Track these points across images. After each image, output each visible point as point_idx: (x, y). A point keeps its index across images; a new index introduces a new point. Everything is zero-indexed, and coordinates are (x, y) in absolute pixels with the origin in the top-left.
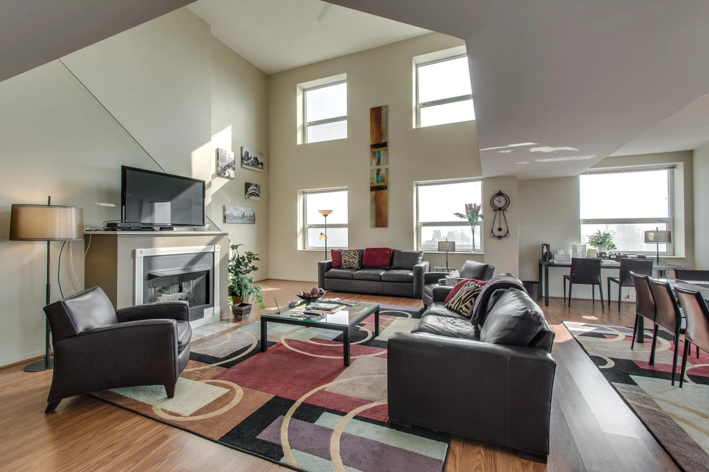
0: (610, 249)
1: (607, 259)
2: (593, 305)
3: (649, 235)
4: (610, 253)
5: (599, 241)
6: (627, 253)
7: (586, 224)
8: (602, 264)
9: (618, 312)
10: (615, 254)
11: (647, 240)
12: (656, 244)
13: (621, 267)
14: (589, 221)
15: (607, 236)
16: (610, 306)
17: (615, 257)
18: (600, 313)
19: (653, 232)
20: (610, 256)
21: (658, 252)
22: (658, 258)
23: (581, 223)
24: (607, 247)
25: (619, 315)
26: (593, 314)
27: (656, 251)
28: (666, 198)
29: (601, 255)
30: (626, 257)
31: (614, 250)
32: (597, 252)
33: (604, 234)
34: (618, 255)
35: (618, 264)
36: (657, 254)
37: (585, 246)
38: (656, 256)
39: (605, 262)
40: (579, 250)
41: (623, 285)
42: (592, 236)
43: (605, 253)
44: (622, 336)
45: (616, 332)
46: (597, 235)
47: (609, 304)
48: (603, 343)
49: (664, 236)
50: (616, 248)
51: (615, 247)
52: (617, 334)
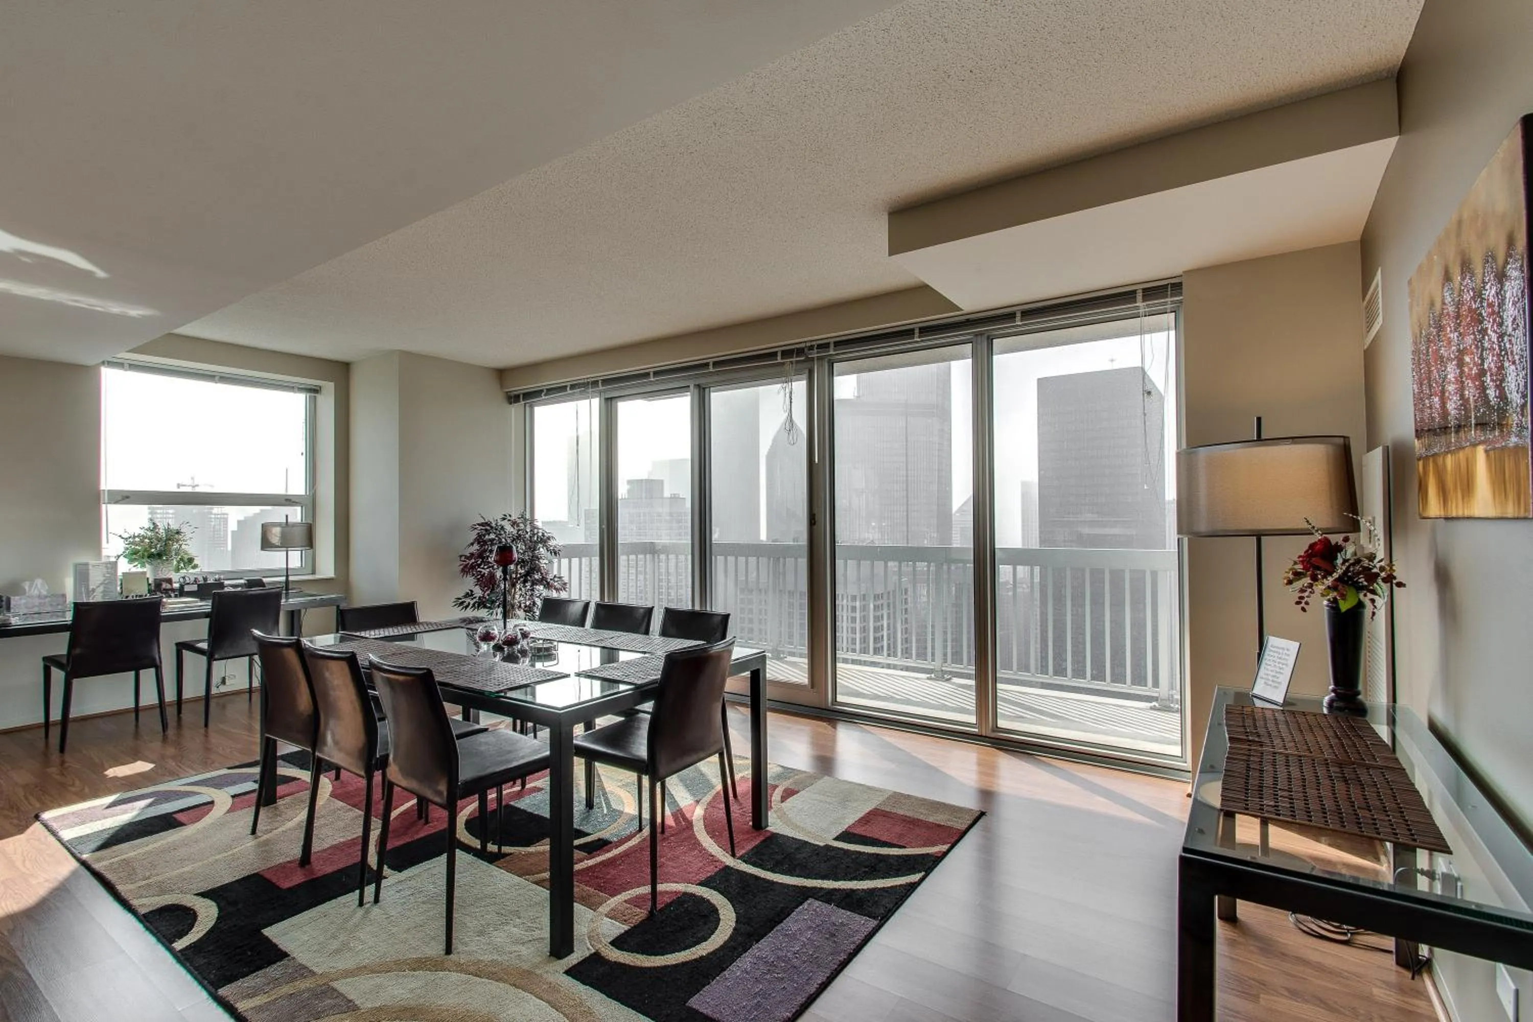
0: (182, 568)
1: (176, 596)
2: (137, 726)
3: (271, 532)
4: (182, 580)
5: (153, 550)
6: (222, 577)
7: (116, 502)
8: (165, 611)
9: (202, 731)
10: (196, 580)
11: (266, 544)
12: (285, 553)
13: (211, 612)
14: (125, 494)
15: (173, 535)
16: (182, 715)
17: (194, 588)
18: (157, 745)
19: (279, 524)
20: (182, 587)
21: (287, 569)
22: (287, 582)
23: (102, 502)
24: (175, 563)
25: (206, 735)
26: (135, 756)
27: (285, 566)
28: (302, 454)
29: (160, 586)
30: (222, 586)
31: (191, 571)
32: (148, 579)
33: (168, 530)
34: (202, 582)
35: (206, 606)
36: (285, 573)
37: (114, 565)
38: (284, 579)
39: (172, 605)
40: (96, 578)
41: (216, 656)
42: (134, 537)
43: (169, 581)
44: (222, 798)
45: (207, 794)
46: (149, 533)
47: (179, 711)
48: (174, 847)
49: (299, 535)
50: (195, 567)
51: (196, 562)
52: (209, 800)
